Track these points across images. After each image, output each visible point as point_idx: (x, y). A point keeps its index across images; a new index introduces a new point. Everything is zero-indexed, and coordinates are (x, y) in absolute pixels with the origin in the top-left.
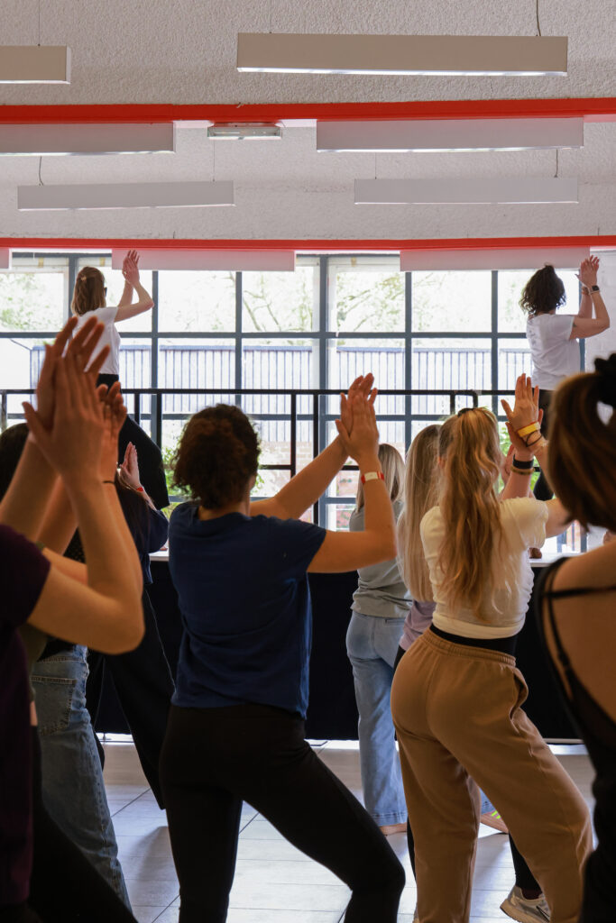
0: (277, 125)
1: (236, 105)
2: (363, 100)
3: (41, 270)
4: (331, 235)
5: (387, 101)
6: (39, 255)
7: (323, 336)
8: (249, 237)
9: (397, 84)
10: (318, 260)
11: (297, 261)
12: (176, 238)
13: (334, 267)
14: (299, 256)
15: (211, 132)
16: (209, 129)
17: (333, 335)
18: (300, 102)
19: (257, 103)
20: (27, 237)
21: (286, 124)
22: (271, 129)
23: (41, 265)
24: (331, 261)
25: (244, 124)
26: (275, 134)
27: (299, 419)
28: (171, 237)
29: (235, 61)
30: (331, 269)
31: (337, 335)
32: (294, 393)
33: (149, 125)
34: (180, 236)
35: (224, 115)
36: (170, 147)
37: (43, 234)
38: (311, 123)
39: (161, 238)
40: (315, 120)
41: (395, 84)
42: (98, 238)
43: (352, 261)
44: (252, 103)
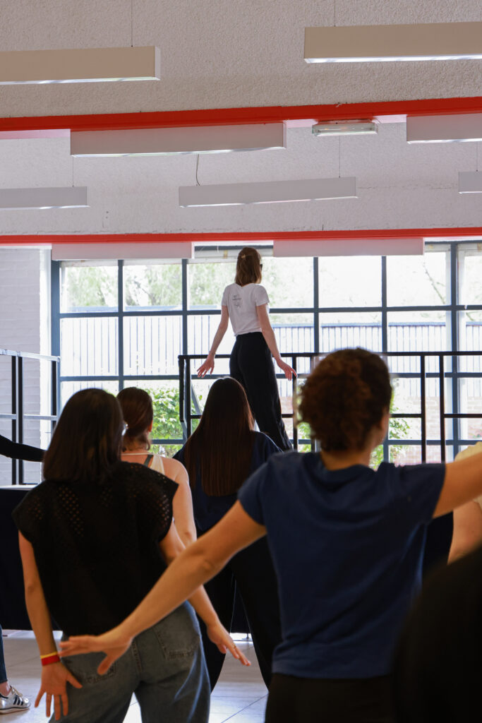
0: (373, 121)
1: (336, 105)
2: (446, 96)
3: (226, 260)
4: (453, 224)
5: (467, 96)
6: (222, 248)
7: (454, 309)
8: (385, 228)
9: (476, 81)
10: (449, 246)
11: (425, 248)
12: (325, 230)
13: (463, 252)
14: (427, 243)
15: (316, 130)
16: (313, 126)
17: (462, 308)
18: (390, 100)
19: (354, 102)
20: (205, 232)
21: (382, 120)
22: (367, 125)
23: (225, 257)
24: (460, 247)
25: (344, 121)
26: (371, 129)
27: (427, 377)
28: (320, 229)
29: (302, 53)
30: (460, 254)
31: (466, 308)
32: (423, 355)
33: (262, 125)
34: (327, 228)
35: (326, 114)
36: (281, 143)
37: (218, 229)
38: (401, 119)
39: (312, 230)
40: (405, 116)
41: (474, 80)
42: (261, 231)
43: (478, 247)
44: (349, 102)
